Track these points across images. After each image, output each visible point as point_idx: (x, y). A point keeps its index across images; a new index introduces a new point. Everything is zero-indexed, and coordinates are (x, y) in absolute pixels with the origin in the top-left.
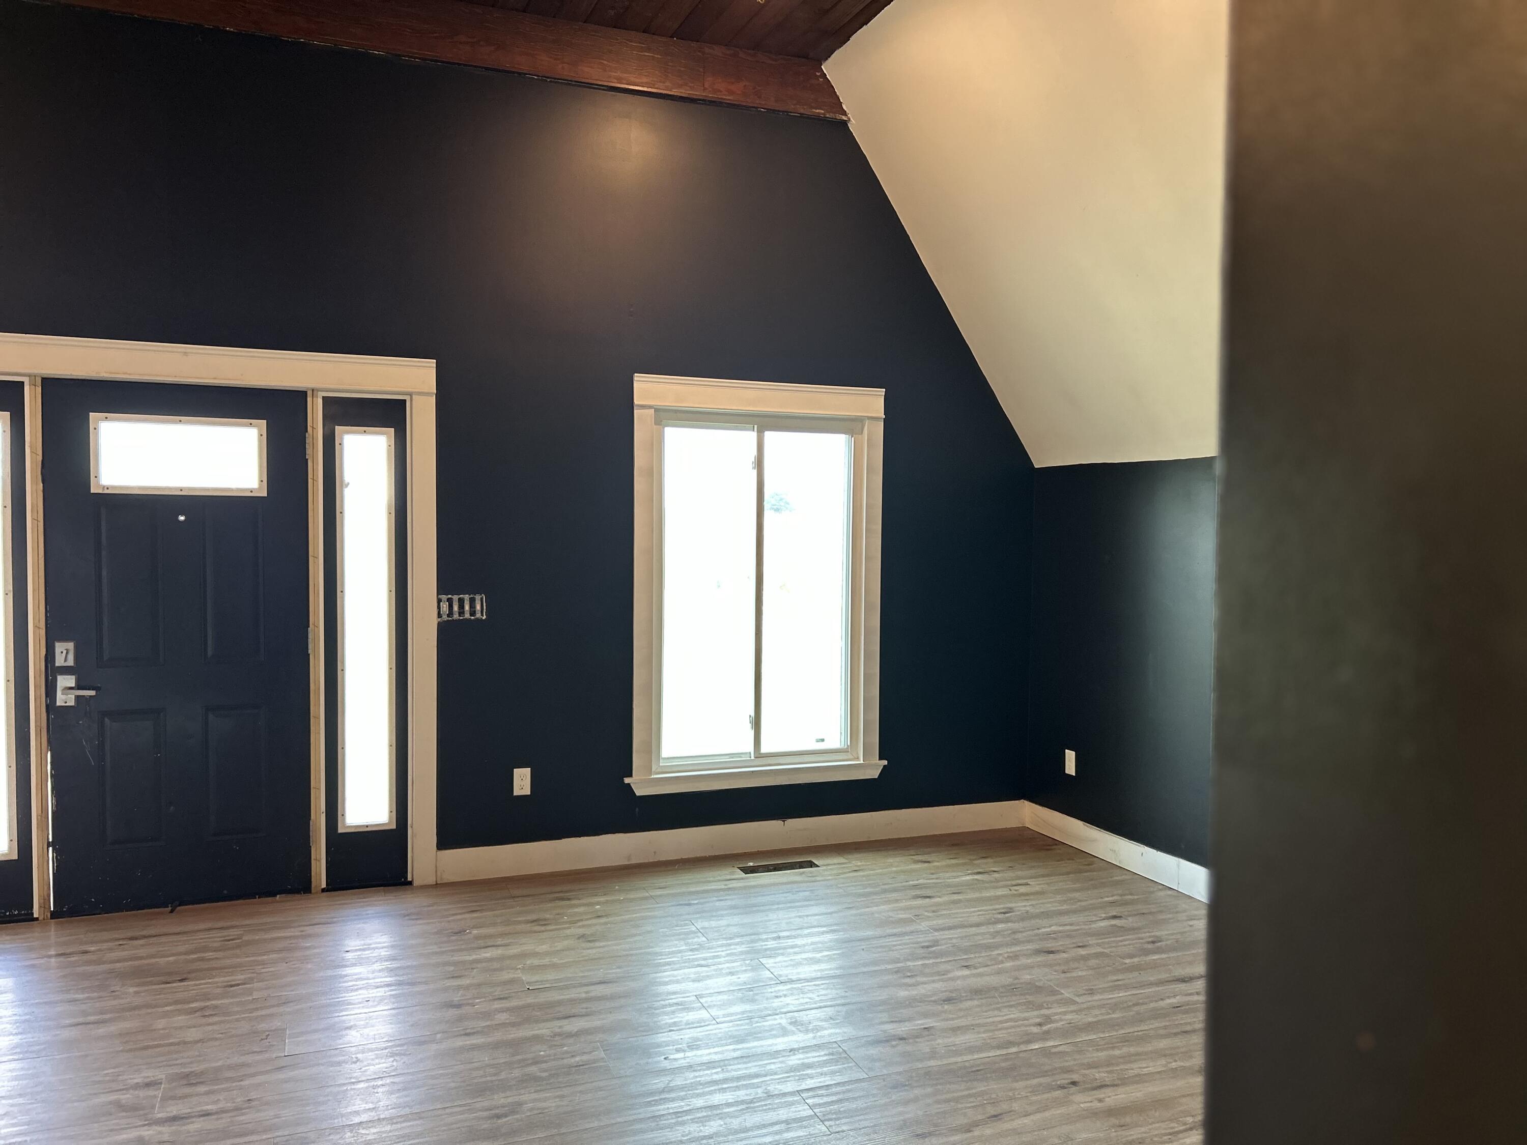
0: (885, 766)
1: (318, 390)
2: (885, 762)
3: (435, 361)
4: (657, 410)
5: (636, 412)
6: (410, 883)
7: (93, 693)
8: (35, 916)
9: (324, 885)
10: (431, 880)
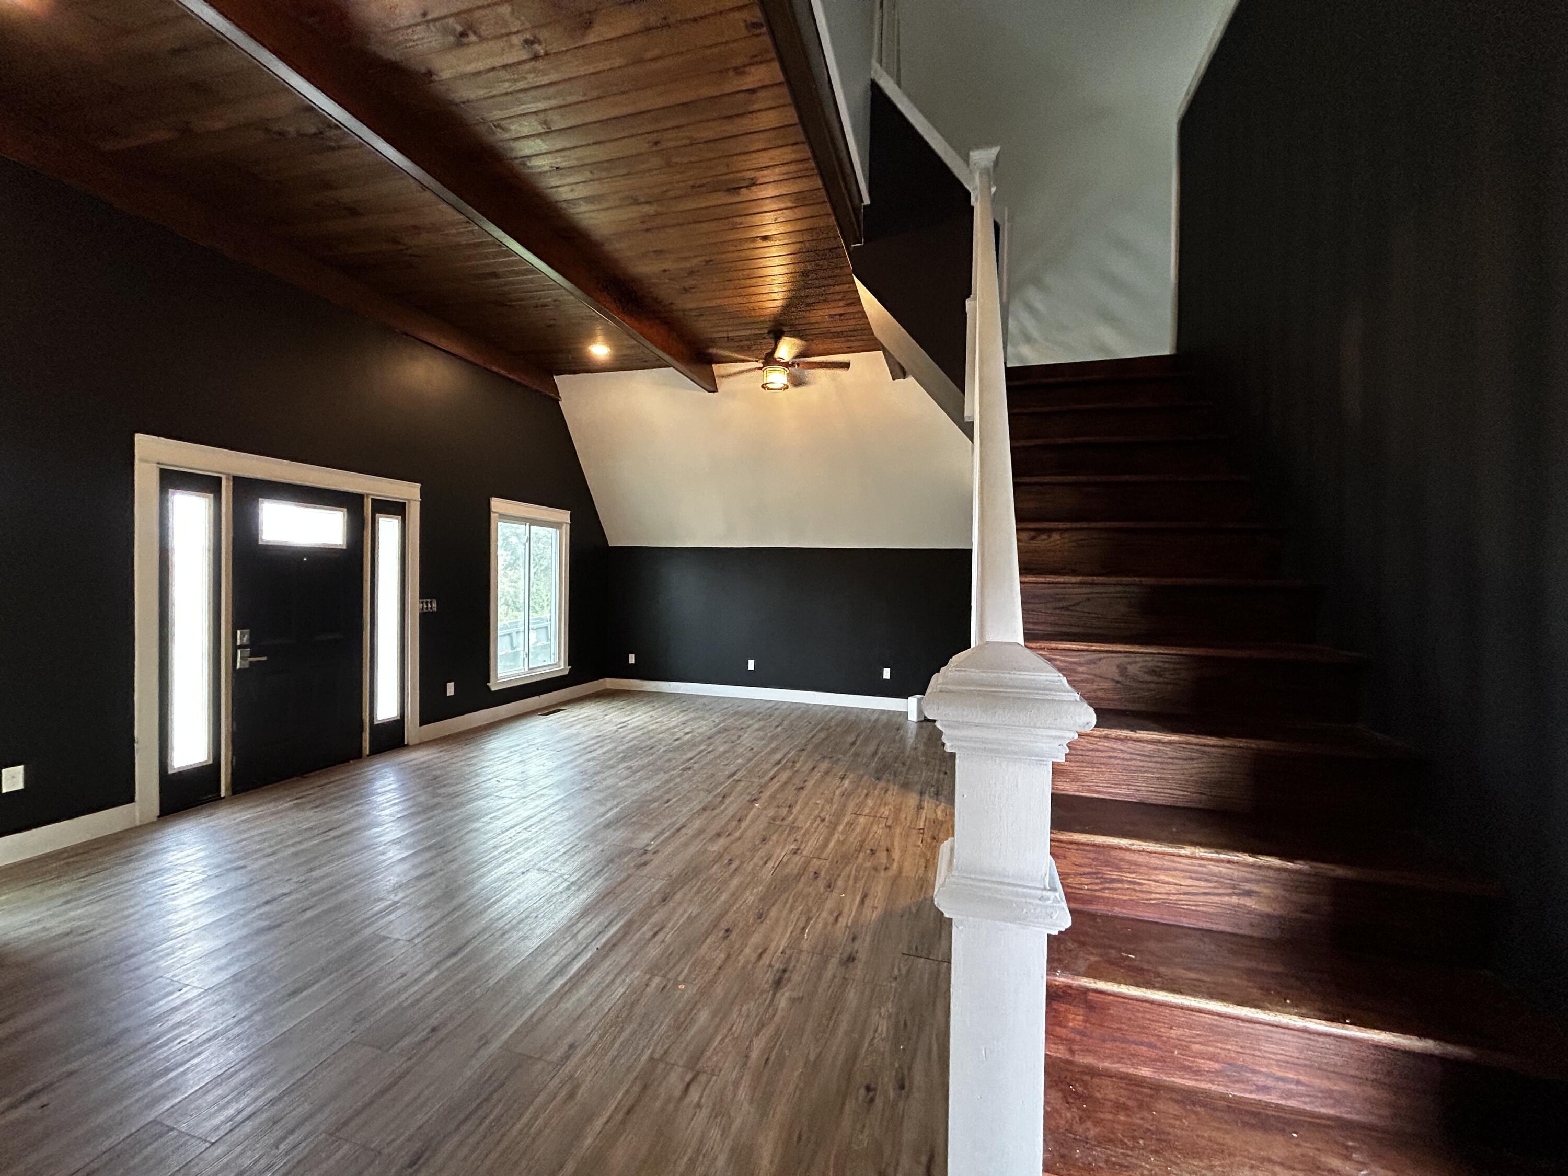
0: (570, 669)
1: (368, 495)
2: (571, 666)
3: (420, 484)
4: (500, 515)
5: (492, 515)
6: (407, 745)
7: (264, 658)
8: (223, 795)
9: (368, 752)
10: (417, 741)
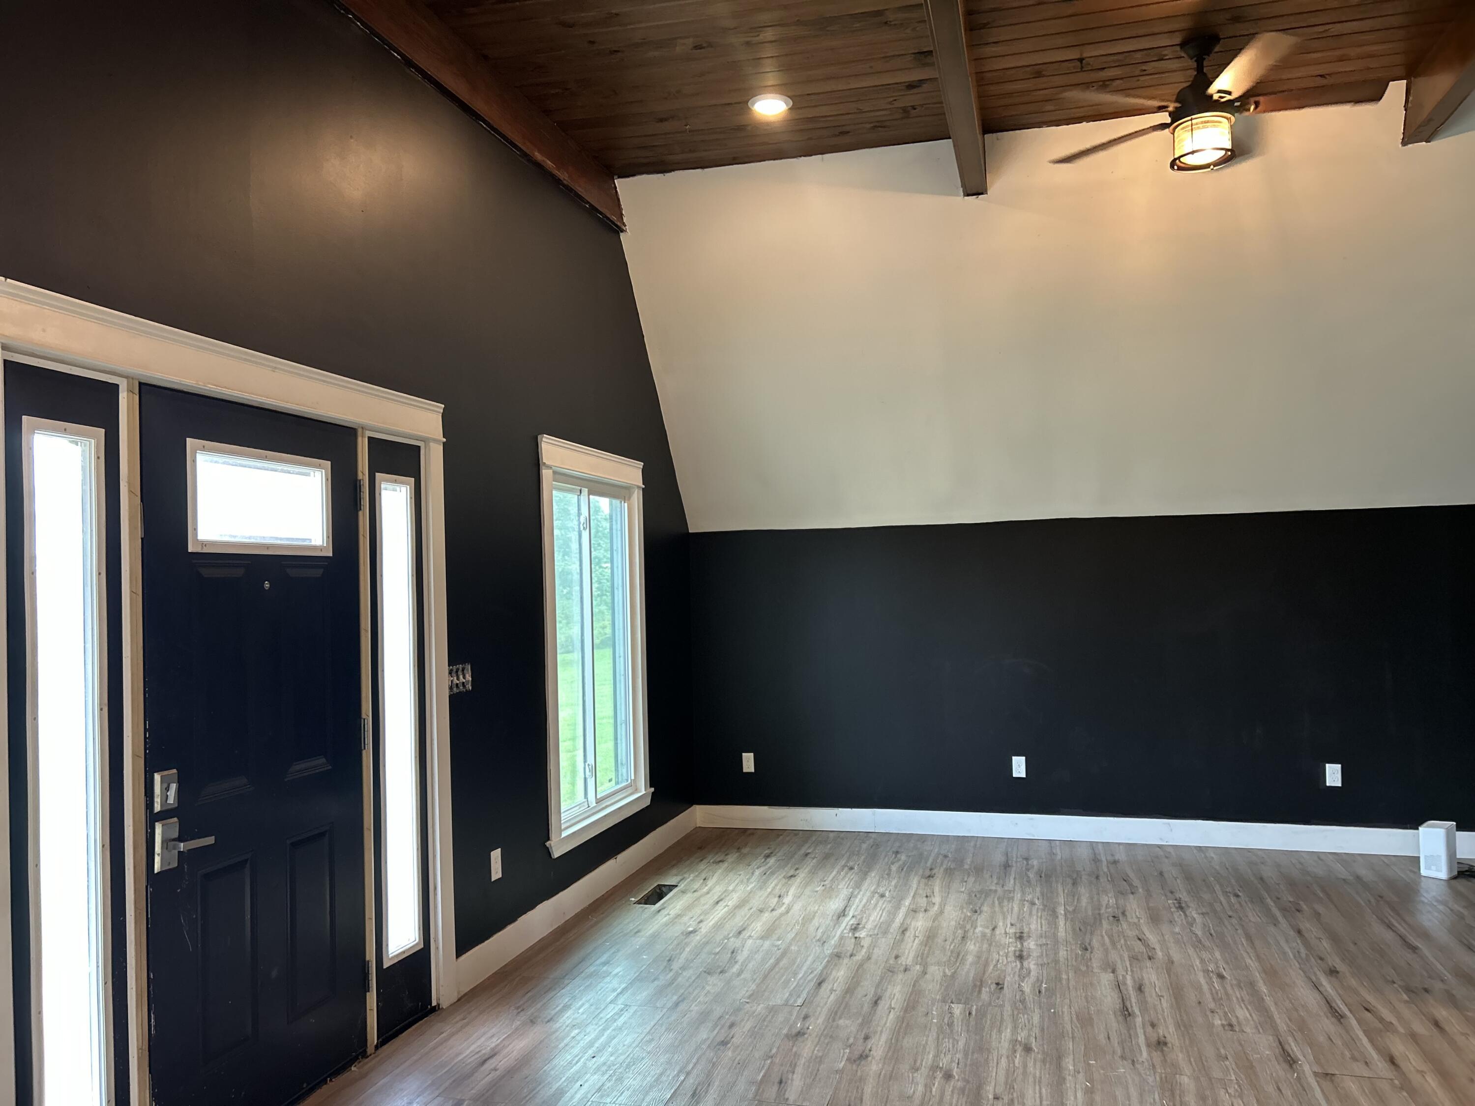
0: (653, 793)
1: (365, 428)
2: (653, 789)
3: (443, 406)
4: (555, 473)
5: (543, 472)
6: (437, 1009)
9: (376, 1040)
10: (454, 996)
